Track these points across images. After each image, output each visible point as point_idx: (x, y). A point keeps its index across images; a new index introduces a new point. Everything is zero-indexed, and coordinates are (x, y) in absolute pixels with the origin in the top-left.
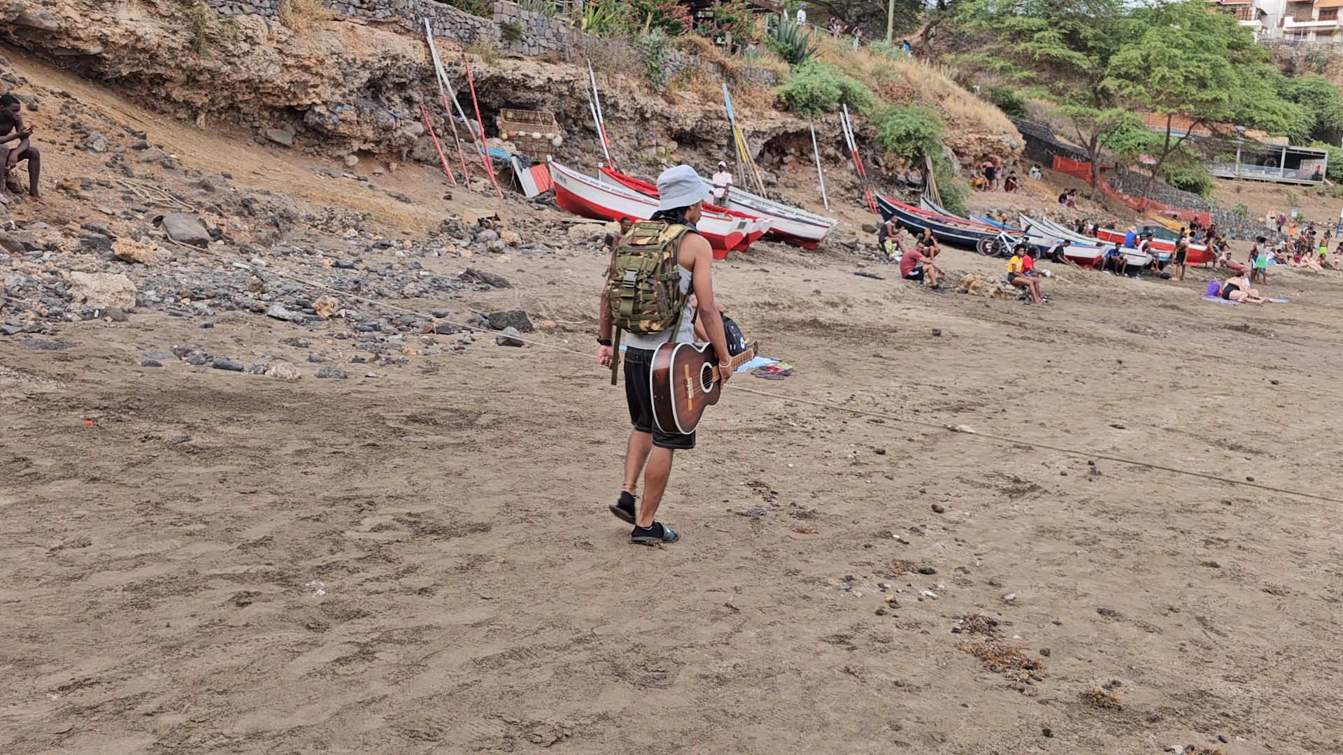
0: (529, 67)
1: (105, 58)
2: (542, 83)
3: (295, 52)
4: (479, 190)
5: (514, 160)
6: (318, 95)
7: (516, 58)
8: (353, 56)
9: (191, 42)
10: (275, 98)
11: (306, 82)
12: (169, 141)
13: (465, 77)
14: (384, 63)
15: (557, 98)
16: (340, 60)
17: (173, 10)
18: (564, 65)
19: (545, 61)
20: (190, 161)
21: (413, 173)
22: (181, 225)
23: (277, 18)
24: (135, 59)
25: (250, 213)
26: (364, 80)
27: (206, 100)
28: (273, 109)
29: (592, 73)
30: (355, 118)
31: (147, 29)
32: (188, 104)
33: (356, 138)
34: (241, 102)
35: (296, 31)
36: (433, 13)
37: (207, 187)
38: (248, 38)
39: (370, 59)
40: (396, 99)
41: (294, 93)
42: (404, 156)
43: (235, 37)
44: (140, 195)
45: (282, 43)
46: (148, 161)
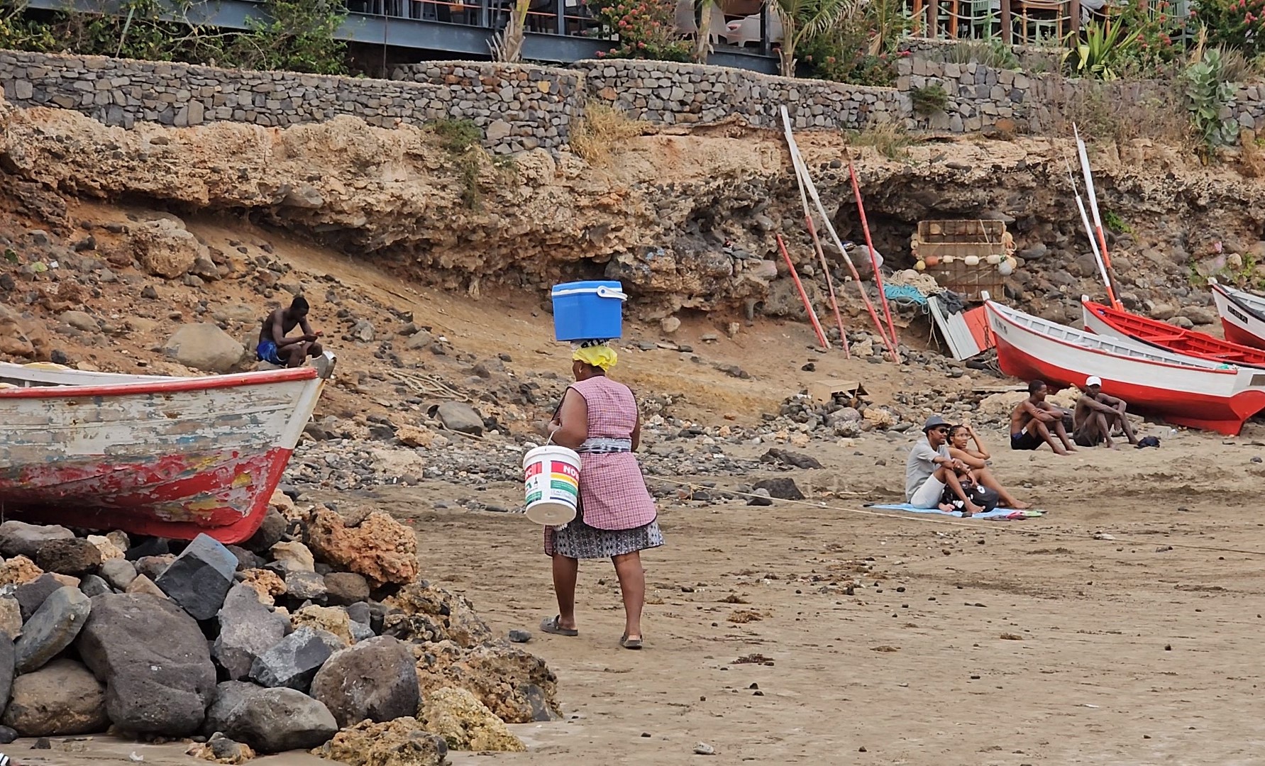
0: (961, 152)
1: (368, 230)
2: (983, 174)
3: (590, 188)
4: (865, 353)
5: (933, 303)
6: (622, 240)
7: (938, 139)
8: (669, 181)
9: (463, 197)
10: (566, 249)
11: (605, 225)
12: (438, 320)
13: (849, 182)
14: (714, 185)
15: (1017, 194)
16: (651, 189)
17: (442, 160)
18: (1025, 140)
19: (990, 137)
20: (462, 344)
21: (765, 335)
22: (456, 413)
23: (567, 146)
24: (401, 225)
25: (529, 401)
26: (686, 213)
27: (480, 263)
28: (564, 264)
29: (1081, 145)
30: (673, 266)
31: (414, 190)
32: (458, 270)
33: (676, 292)
34: (523, 259)
35: (592, 161)
36: (794, 95)
37: (482, 373)
38: (530, 181)
39: (693, 182)
40: (738, 230)
41: (591, 242)
42: (751, 310)
43: (514, 183)
44: (412, 386)
45: (574, 179)
46: (418, 348)
